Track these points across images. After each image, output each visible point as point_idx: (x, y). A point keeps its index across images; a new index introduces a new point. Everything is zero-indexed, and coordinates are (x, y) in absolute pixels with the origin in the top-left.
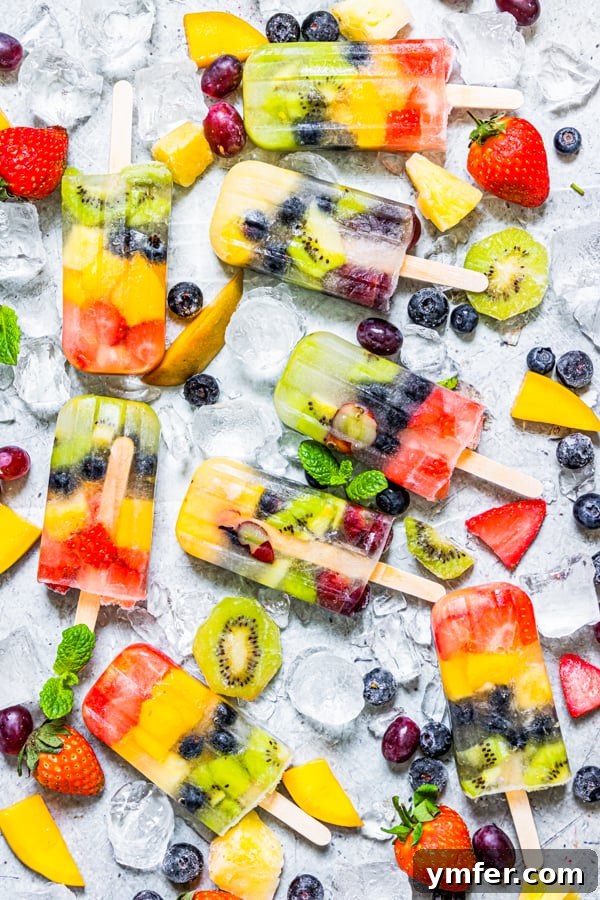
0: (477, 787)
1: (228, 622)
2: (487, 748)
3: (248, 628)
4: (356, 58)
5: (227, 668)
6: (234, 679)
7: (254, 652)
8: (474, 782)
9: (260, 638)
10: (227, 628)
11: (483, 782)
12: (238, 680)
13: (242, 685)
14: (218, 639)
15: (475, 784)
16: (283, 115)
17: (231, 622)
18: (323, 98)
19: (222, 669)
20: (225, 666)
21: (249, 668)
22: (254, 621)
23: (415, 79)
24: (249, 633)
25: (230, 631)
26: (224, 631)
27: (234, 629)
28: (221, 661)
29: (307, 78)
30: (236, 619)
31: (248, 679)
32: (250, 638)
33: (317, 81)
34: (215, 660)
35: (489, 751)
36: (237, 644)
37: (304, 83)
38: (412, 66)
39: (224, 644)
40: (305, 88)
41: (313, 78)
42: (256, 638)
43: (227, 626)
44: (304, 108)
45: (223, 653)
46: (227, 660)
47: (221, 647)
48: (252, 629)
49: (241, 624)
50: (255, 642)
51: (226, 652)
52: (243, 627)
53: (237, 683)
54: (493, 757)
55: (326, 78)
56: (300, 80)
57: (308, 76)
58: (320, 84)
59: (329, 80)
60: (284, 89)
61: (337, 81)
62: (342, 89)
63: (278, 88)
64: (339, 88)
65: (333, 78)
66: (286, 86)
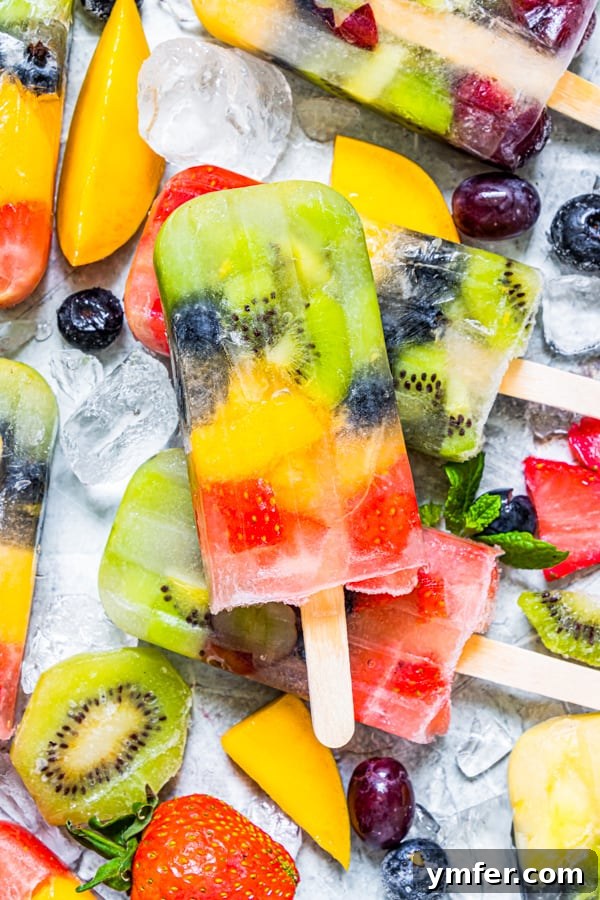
0: (462, 433)
1: (128, 686)
2: (408, 378)
3: (145, 720)
5: (64, 746)
6: (58, 770)
7: (120, 762)
8: (451, 433)
9: (146, 749)
10: (119, 692)
11: (461, 418)
12: (61, 777)
13: (58, 789)
14: (91, 696)
15: (456, 433)
17: (133, 689)
19: (57, 740)
20: (63, 739)
21: (90, 776)
22: (163, 719)
24: (138, 728)
25: (120, 700)
26: (111, 693)
27: (126, 703)
28: (66, 728)
29: (308, 306)
30: (143, 691)
31: (75, 790)
32: (134, 737)
34: (60, 718)
35: (414, 378)
36: (110, 728)
39: (93, 708)
41: (309, 318)
42: (142, 744)
43: (120, 689)
45: (79, 719)
46: (75, 734)
47: (86, 708)
48: (148, 727)
49: (140, 705)
50: (134, 748)
51: (85, 722)
52: (140, 712)
53: (54, 780)
54: (428, 378)
55: (312, 342)
56: (302, 291)
57: (311, 306)
58: (300, 331)
59: (310, 351)
60: (277, 263)
61: (313, 365)
62: (298, 376)
63: (277, 250)
64: (299, 372)
65: (316, 357)
66: (283, 265)
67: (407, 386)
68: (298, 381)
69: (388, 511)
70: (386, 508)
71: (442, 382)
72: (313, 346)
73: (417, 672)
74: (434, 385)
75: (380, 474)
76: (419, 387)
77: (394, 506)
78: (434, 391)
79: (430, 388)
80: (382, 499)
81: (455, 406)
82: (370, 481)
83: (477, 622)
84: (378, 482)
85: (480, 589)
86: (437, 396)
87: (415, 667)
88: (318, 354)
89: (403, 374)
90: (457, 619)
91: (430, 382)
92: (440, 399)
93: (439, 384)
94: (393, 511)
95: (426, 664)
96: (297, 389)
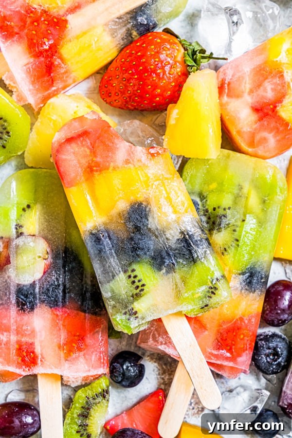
2: (133, 274)
4: (252, 275)
15: (127, 316)
16: (214, 186)
18: (219, 230)
23: (215, 330)
29: (244, 221)
33: (238, 229)
37: (239, 216)
38: (228, 331)
40: (233, 216)
41: (242, 227)
44: (214, 209)
54: (141, 283)
55: (238, 238)
56: (244, 212)
57: (246, 222)
58: (234, 231)
59: (235, 242)
60: (238, 194)
61: (233, 249)
62: (224, 252)
63: (241, 188)
64: (225, 249)
65: (236, 246)
66: (241, 196)
67: (130, 277)
68: (223, 254)
69: (240, 335)
70: (239, 334)
71: (145, 291)
72: (237, 240)
73: (31, 354)
74: (140, 288)
75: (244, 316)
76: (134, 282)
77: (243, 334)
78: (138, 291)
79: (137, 287)
80: (239, 329)
81: (139, 306)
82: (238, 317)
83: (69, 376)
84: (241, 319)
85: (87, 371)
86: (136, 294)
87: (33, 352)
88: (238, 245)
89: (133, 271)
90: (67, 365)
91: (140, 286)
92: (136, 296)
93: (142, 290)
94: (242, 336)
95: (37, 357)
96: (221, 256)
